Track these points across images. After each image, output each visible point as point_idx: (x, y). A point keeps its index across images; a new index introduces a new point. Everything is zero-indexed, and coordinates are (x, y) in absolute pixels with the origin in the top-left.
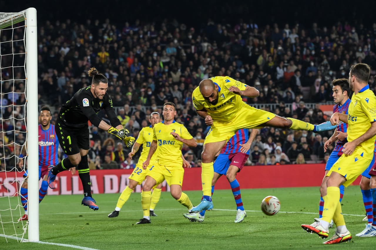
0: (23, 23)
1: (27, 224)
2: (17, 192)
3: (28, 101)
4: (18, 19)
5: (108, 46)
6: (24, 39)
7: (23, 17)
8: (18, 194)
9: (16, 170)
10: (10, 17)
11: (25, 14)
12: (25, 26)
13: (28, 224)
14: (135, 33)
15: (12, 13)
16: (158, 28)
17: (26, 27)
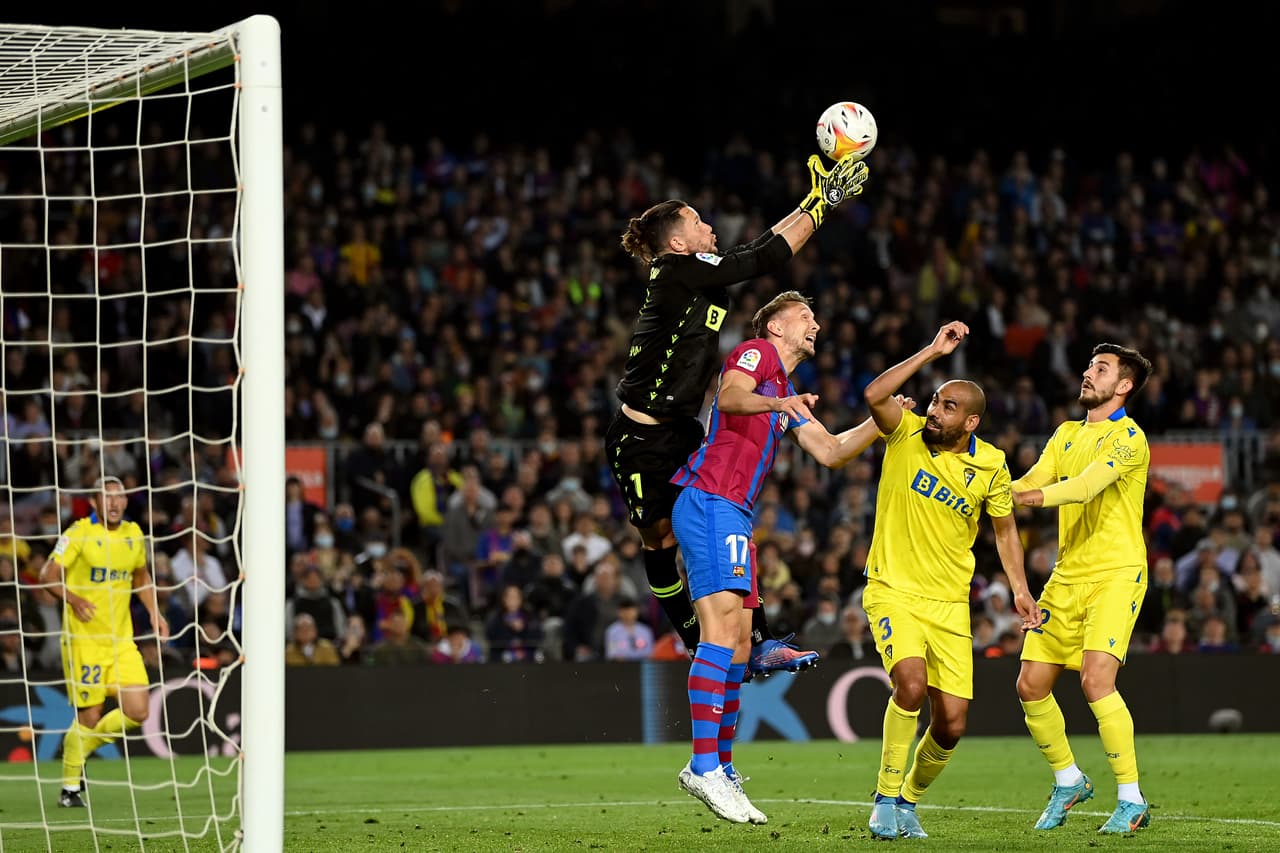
0: (227, 74)
1: (235, 842)
2: (202, 719)
3: (246, 375)
4: (205, 58)
5: (380, 224)
6: (232, 137)
7: (226, 51)
8: (206, 727)
9: (200, 632)
10: (179, 48)
11: (236, 41)
12: (236, 84)
13: (241, 840)
14: (473, 178)
15: (185, 35)
16: (562, 162)
17: (240, 89)
